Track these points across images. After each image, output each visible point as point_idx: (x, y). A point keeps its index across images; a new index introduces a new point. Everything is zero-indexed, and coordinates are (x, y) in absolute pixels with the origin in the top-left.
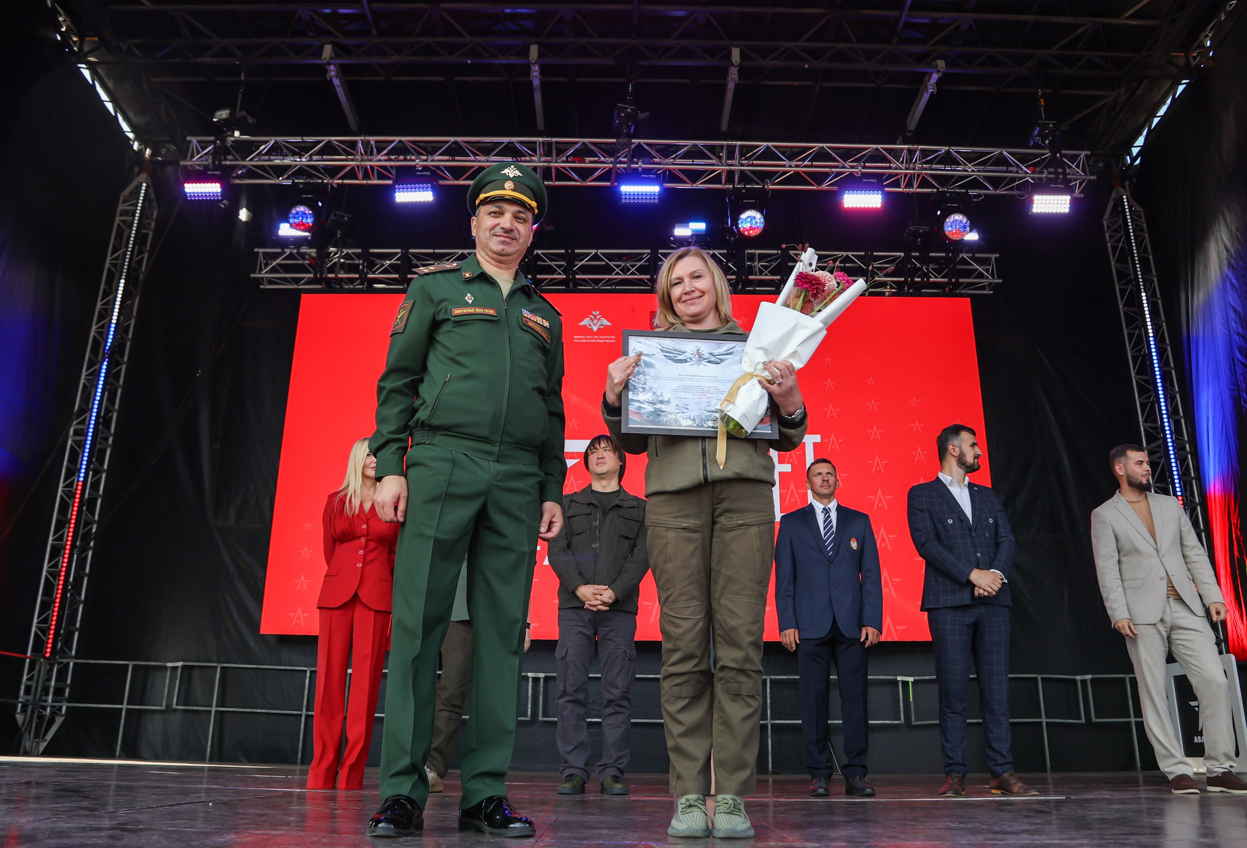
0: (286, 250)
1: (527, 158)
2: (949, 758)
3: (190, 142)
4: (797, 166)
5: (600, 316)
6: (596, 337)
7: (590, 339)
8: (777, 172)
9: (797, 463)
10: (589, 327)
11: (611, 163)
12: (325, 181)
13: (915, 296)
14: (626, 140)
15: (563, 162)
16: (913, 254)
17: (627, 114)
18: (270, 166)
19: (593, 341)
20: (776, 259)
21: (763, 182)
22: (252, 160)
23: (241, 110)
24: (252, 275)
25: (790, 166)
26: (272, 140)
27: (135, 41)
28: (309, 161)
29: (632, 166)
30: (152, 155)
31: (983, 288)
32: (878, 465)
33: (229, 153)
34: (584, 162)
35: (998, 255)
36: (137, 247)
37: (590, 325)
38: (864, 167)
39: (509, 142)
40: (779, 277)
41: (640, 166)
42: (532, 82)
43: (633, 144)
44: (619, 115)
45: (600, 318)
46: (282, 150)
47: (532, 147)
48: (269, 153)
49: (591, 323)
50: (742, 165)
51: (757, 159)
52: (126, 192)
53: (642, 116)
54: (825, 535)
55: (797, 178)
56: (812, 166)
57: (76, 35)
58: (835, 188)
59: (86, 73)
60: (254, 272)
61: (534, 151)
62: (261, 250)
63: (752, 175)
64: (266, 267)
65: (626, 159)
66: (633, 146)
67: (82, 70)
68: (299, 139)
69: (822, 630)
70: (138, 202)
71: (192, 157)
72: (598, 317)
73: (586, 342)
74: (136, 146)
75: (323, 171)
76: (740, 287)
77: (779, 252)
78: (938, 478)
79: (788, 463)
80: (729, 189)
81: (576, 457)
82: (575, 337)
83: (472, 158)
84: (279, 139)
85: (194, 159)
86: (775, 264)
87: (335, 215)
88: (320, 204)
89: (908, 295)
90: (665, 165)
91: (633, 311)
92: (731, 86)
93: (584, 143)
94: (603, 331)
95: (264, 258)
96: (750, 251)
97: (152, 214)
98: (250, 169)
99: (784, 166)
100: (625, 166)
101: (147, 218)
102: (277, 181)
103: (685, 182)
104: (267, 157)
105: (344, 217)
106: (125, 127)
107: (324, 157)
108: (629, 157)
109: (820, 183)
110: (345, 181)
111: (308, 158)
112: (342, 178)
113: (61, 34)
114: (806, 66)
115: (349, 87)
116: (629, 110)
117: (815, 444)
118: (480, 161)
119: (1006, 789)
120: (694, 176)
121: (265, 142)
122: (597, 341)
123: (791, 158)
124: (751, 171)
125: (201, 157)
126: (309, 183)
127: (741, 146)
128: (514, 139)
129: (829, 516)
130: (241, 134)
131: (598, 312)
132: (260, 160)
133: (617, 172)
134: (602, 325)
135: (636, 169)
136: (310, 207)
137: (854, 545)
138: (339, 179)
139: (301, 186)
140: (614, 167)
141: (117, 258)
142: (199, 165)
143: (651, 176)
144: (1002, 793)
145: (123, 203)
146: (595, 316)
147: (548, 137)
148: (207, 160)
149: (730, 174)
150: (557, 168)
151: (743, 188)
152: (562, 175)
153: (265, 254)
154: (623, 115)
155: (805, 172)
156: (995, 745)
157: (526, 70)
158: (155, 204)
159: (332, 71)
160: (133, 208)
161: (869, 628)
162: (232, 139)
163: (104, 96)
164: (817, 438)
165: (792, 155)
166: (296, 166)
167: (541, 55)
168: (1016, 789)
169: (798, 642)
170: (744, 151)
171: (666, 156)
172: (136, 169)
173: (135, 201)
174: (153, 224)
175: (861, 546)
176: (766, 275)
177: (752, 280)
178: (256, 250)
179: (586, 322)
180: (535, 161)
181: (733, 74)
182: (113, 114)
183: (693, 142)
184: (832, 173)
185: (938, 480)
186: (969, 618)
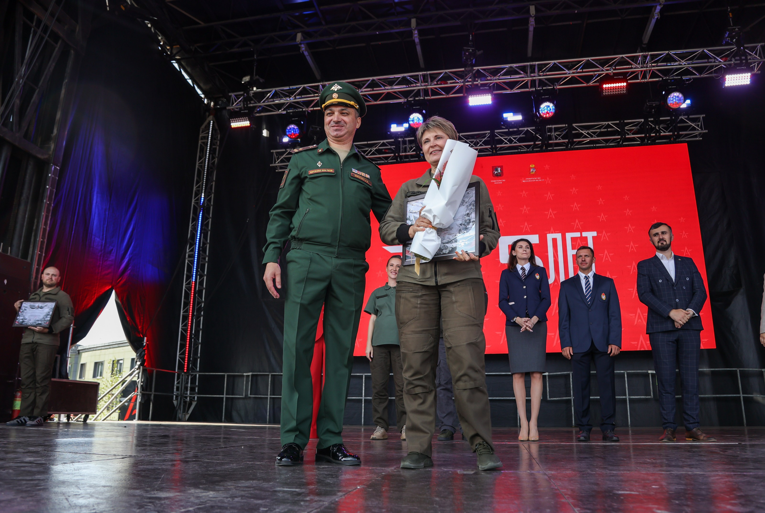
0: (287, 150)
1: (414, 85)
2: (665, 419)
3: (231, 96)
4: (573, 73)
8: (561, 78)
11: (463, 82)
12: (304, 110)
13: (652, 145)
14: (470, 68)
15: (435, 85)
16: (649, 119)
17: (470, 53)
18: (274, 104)
20: (565, 130)
21: (554, 85)
22: (264, 102)
23: (256, 75)
24: (271, 165)
25: (569, 74)
26: (274, 90)
27: (198, 45)
28: (295, 99)
29: (475, 83)
30: (214, 105)
31: (696, 136)
32: (632, 247)
33: (252, 100)
34: (447, 84)
35: (704, 115)
36: (211, 155)
38: (615, 69)
39: (403, 77)
40: (567, 140)
41: (479, 83)
42: (414, 41)
43: (474, 70)
44: (465, 54)
46: (279, 95)
47: (416, 78)
48: (272, 97)
50: (540, 76)
51: (548, 71)
52: (203, 126)
53: (479, 53)
54: (586, 292)
55: (573, 80)
56: (583, 72)
57: (169, 46)
58: (597, 84)
59: (176, 65)
60: (272, 163)
61: (418, 80)
62: (274, 151)
63: (546, 81)
64: (278, 160)
65: (470, 80)
66: (474, 72)
67: (174, 64)
68: (287, 88)
69: (586, 347)
70: (209, 132)
71: (233, 104)
74: (206, 101)
75: (302, 104)
76: (544, 148)
77: (567, 125)
78: (656, 255)
80: (532, 91)
83: (383, 88)
84: (277, 89)
85: (234, 105)
86: (564, 133)
87: (312, 128)
88: (302, 123)
89: (648, 144)
90: (494, 80)
91: (482, 167)
92: (531, 29)
93: (446, 73)
95: (277, 155)
96: (549, 126)
97: (217, 137)
98: (264, 107)
99: (565, 74)
100: (471, 83)
101: (215, 139)
102: (278, 112)
103: (506, 89)
104: (272, 100)
105: (317, 128)
106: (199, 92)
107: (303, 96)
108: (472, 78)
109: (588, 82)
110: (314, 109)
111: (294, 98)
112: (313, 107)
113: (161, 46)
114: (576, 12)
115: (314, 55)
116: (471, 50)
117: (593, 237)
118: (388, 89)
119: (696, 438)
120: (512, 85)
121: (270, 92)
123: (569, 69)
124: (546, 79)
125: (237, 103)
126: (296, 111)
127: (538, 65)
128: (406, 75)
129: (588, 281)
130: (257, 89)
132: (268, 102)
133: (466, 88)
135: (477, 85)
136: (297, 125)
137: (604, 297)
138: (311, 107)
139: (291, 114)
140: (464, 85)
141: (201, 163)
142: (237, 108)
143: (486, 88)
144: (693, 440)
145: (202, 132)
147: (425, 71)
148: (240, 105)
149: (533, 82)
150: (432, 89)
151: (541, 90)
152: (434, 92)
153: (276, 153)
154: (467, 54)
155: (579, 76)
156: (689, 412)
157: (411, 34)
158: (218, 131)
159: (303, 48)
160: (207, 135)
161: (613, 346)
162: (252, 92)
163: (186, 77)
164: (595, 234)
165: (569, 66)
166: (288, 103)
167: (418, 24)
168: (702, 438)
169: (572, 354)
170: (540, 67)
171: (495, 76)
172: (207, 114)
173: (208, 131)
174: (218, 142)
175: (608, 298)
176: (560, 139)
177: (552, 143)
178: (272, 151)
180: (418, 86)
181: (532, 21)
182: (192, 85)
183: (510, 65)
184: (595, 75)
185: (656, 257)
186: (674, 337)
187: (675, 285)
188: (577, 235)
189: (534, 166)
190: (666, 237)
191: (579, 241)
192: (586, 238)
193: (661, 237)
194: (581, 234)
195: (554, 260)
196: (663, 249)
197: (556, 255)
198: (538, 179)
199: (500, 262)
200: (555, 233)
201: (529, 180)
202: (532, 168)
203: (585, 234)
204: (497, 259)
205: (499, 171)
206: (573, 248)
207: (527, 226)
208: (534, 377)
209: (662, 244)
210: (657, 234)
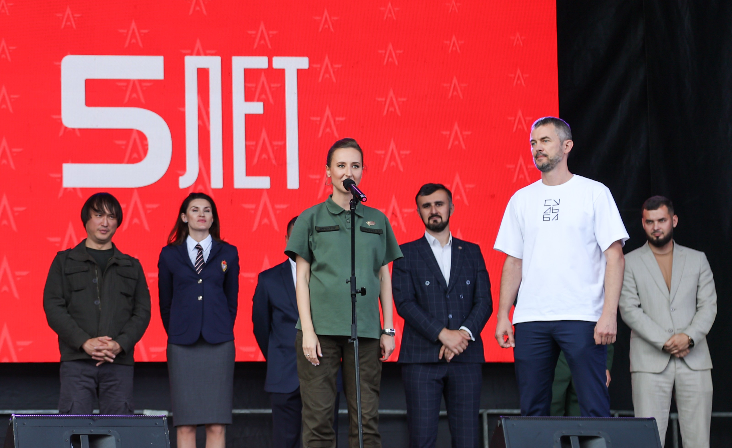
9: (272, 101)
32: (391, 104)
79: (259, 100)
117: (300, 72)
164: (303, 62)
185: (424, 238)
186: (439, 374)
187: (448, 292)
188: (260, 62)
190: (442, 211)
191: (263, 79)
192: (281, 72)
193: (434, 212)
194: (270, 62)
195: (199, 126)
196: (437, 229)
197: (204, 113)
199: (61, 123)
200: (206, 54)
203: (279, 62)
204: (55, 117)
206: (249, 97)
207: (136, 31)
208: (212, 432)
209: (435, 221)
210: (428, 205)
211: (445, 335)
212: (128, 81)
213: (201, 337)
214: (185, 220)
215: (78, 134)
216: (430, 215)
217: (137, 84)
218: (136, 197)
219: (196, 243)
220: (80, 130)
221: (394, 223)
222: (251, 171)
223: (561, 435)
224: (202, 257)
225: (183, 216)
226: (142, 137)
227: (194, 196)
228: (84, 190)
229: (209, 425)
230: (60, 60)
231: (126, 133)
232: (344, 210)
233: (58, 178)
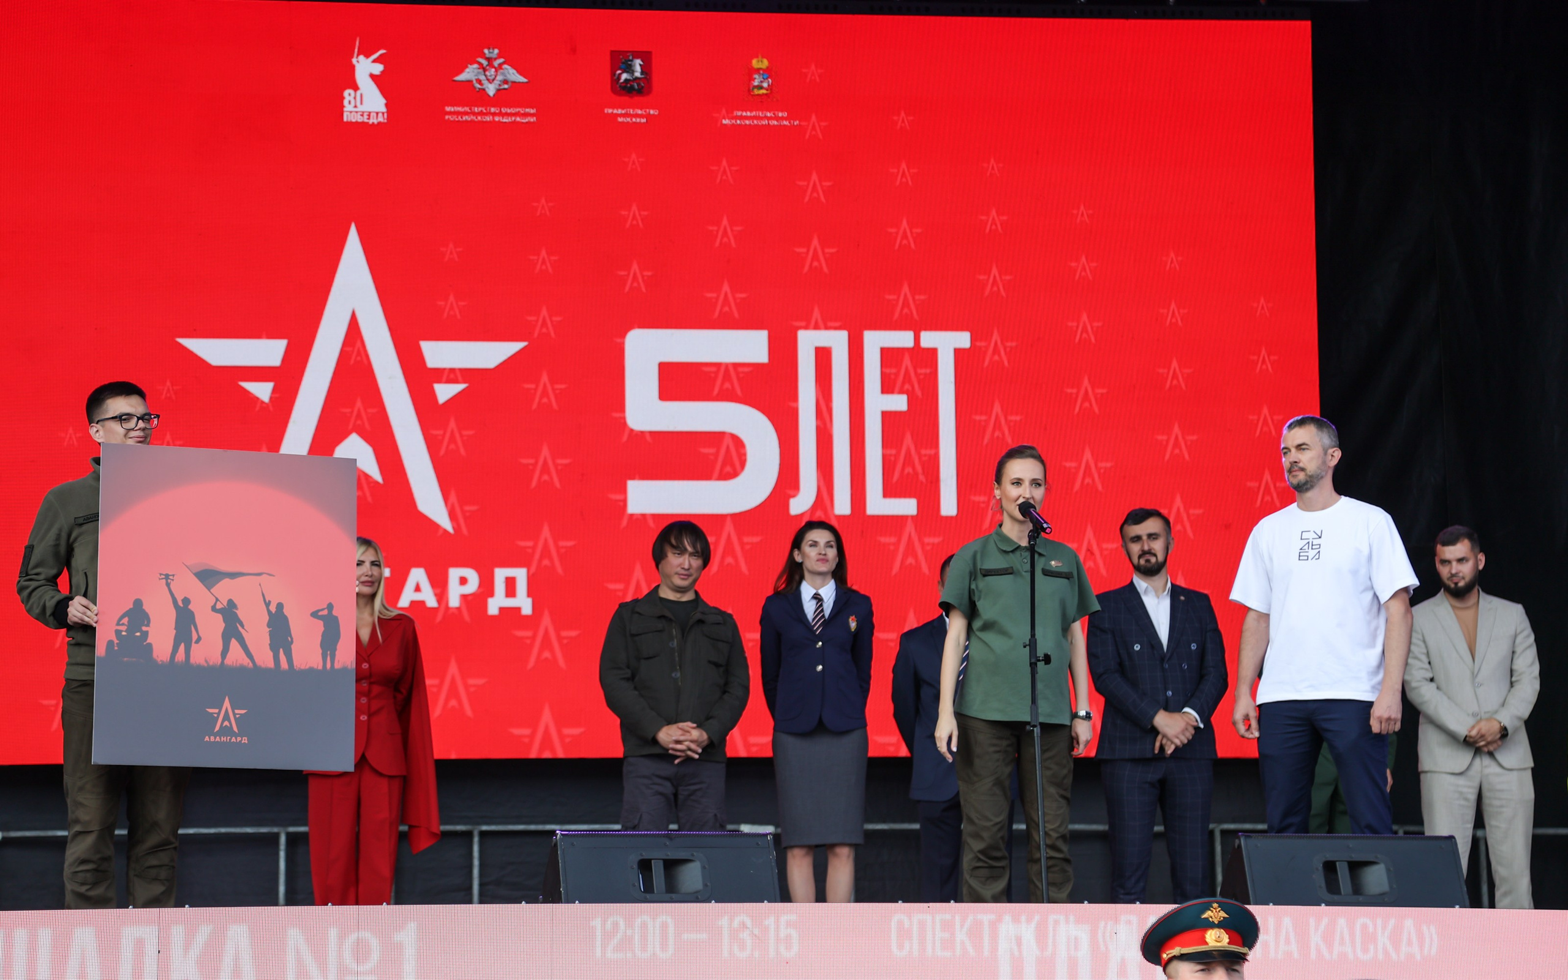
5: (501, 60)
6: (493, 110)
7: (481, 113)
9: (919, 393)
10: (478, 86)
13: (1192, 16)
19: (488, 118)
32: (1086, 396)
37: (479, 82)
45: (500, 65)
49: (482, 78)
72: (496, 63)
73: (472, 121)
78: (1132, 582)
79: (901, 392)
81: (460, 378)
82: (448, 109)
91: (574, 50)
94: (508, 96)
117: (958, 352)
122: (497, 119)
131: (496, 51)
134: (505, 82)
146: (489, 60)
164: (963, 340)
179: (469, 74)
185: (1132, 584)
186: (1153, 774)
187: (1166, 660)
188: (903, 339)
189: (764, 64)
190: (1158, 546)
191: (907, 361)
192: (933, 352)
193: (1146, 548)
194: (917, 339)
195: (818, 428)
196: (1150, 572)
197: (824, 409)
198: (777, 118)
199: (625, 424)
200: (827, 328)
201: (747, 117)
202: (758, 71)
203: (929, 339)
204: (616, 415)
205: (638, 74)
206: (887, 387)
207: (730, 295)
208: (836, 855)
209: (1148, 561)
210: (1137, 539)
211: (1163, 720)
212: (718, 365)
213: (821, 722)
214: (798, 558)
215: (648, 438)
216: (1140, 553)
217: (731, 370)
218: (729, 527)
219: (814, 591)
220: (652, 433)
221: (1090, 564)
222: (890, 490)
223: (1324, 859)
224: (822, 611)
225: (796, 552)
226: (738, 443)
227: (812, 525)
228: (656, 517)
229: (832, 846)
230: (624, 336)
231: (715, 438)
232: (1020, 546)
233: (620, 501)
